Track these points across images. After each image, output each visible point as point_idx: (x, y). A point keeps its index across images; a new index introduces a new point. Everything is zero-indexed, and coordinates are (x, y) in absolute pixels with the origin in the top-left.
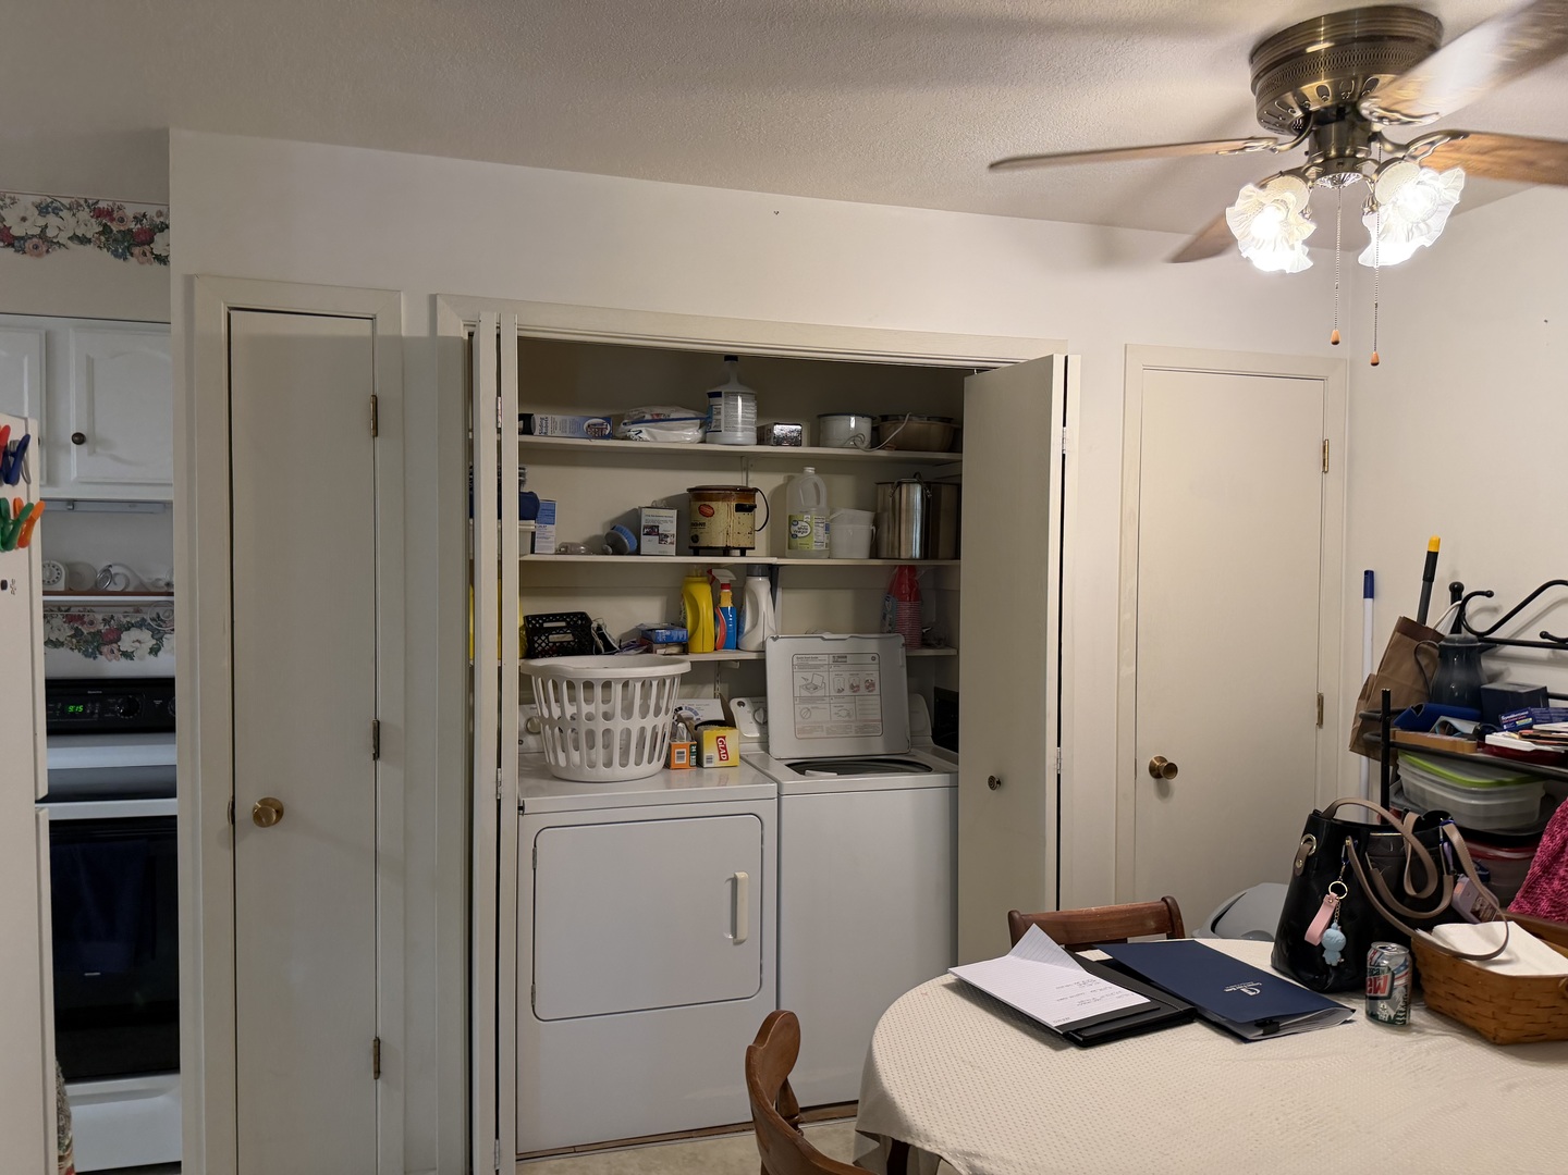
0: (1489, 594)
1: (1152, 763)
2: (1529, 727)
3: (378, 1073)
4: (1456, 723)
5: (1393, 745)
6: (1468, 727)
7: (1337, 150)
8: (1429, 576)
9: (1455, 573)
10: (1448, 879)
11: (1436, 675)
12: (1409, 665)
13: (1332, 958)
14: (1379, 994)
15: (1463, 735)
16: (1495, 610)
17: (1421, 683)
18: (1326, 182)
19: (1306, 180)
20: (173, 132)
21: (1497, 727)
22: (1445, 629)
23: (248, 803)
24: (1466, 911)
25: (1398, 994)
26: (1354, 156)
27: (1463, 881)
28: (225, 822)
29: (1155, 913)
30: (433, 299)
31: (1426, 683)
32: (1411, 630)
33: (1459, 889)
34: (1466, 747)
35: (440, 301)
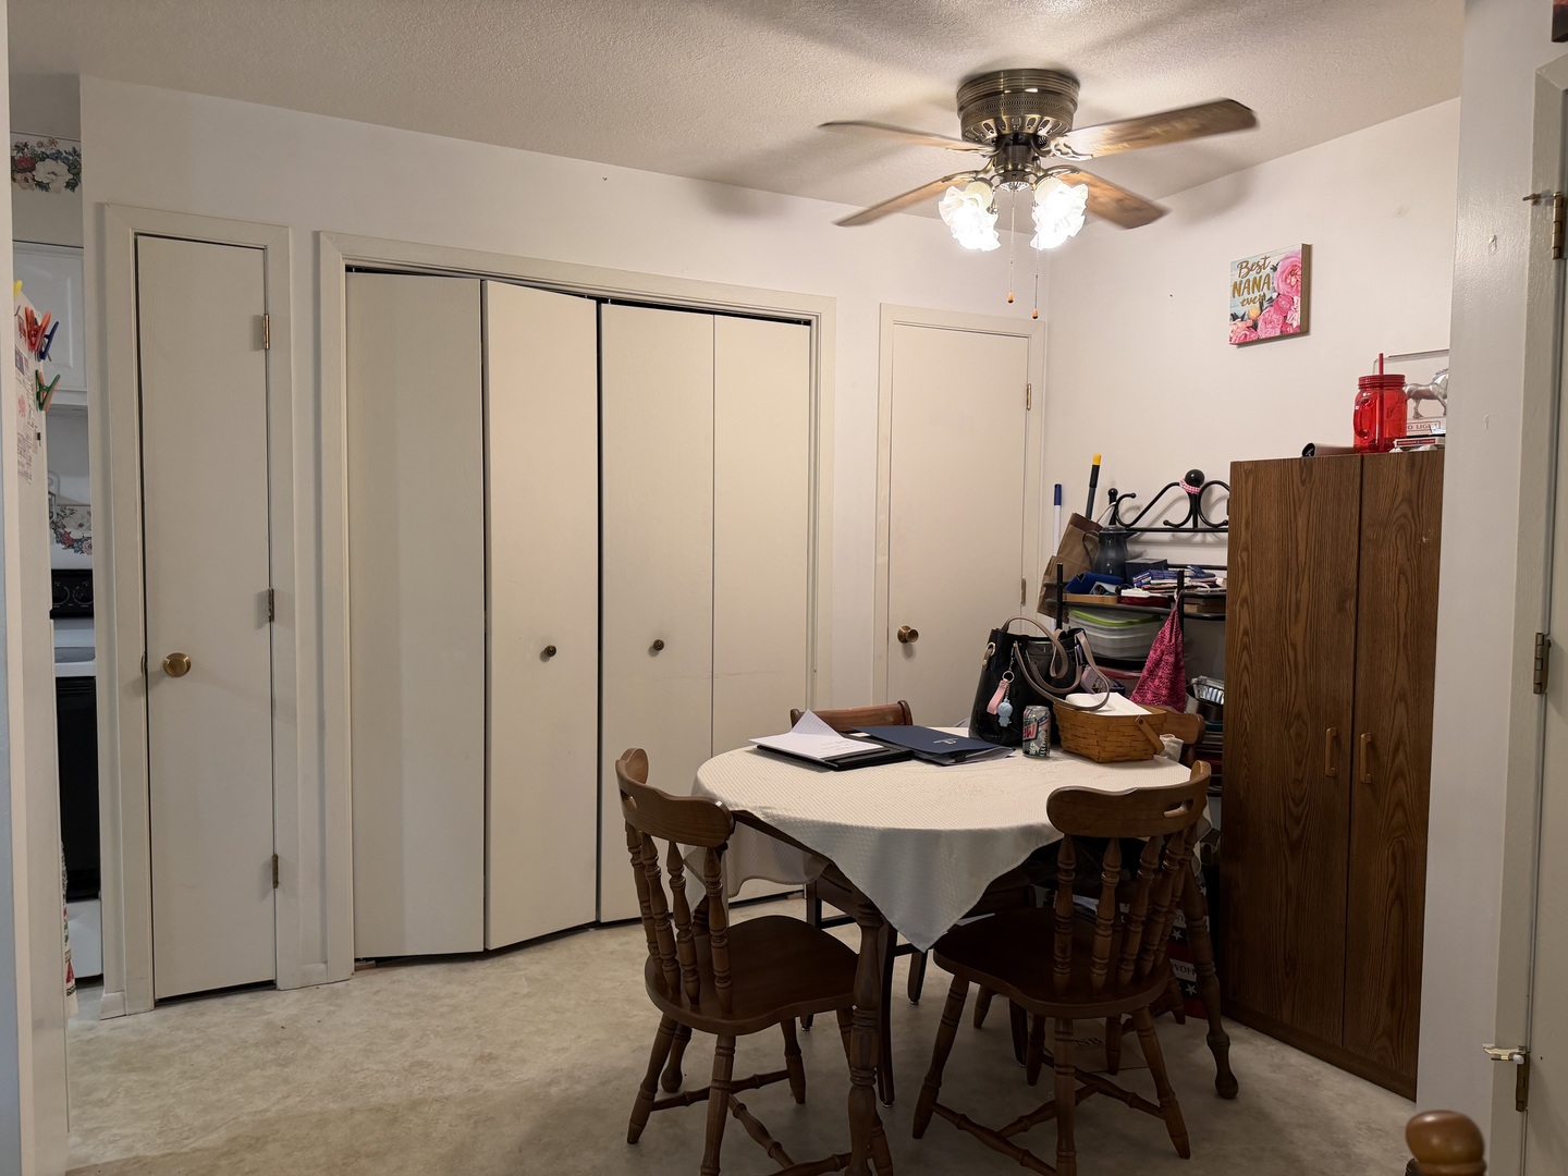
0: (1133, 496)
1: (900, 631)
2: (1149, 583)
3: (276, 883)
4: (1106, 586)
5: (1065, 603)
6: (1111, 588)
7: (1013, 165)
8: (1093, 485)
9: (1113, 483)
10: (1079, 668)
11: (1096, 555)
12: (1079, 549)
13: (1004, 722)
14: (1030, 737)
15: (1111, 594)
16: (1138, 508)
17: (1088, 562)
18: (1005, 186)
19: (991, 185)
20: (83, 78)
21: (1130, 585)
22: (1104, 522)
23: (159, 658)
24: (1090, 688)
25: (1042, 736)
26: (1023, 170)
27: (1088, 669)
28: (139, 673)
29: (893, 711)
30: (316, 236)
31: (1091, 563)
32: (1081, 523)
33: (1086, 673)
34: (1110, 601)
35: (323, 238)
